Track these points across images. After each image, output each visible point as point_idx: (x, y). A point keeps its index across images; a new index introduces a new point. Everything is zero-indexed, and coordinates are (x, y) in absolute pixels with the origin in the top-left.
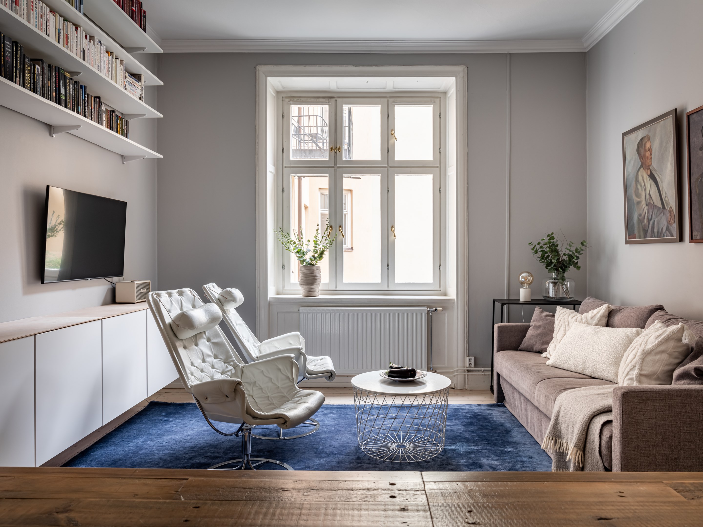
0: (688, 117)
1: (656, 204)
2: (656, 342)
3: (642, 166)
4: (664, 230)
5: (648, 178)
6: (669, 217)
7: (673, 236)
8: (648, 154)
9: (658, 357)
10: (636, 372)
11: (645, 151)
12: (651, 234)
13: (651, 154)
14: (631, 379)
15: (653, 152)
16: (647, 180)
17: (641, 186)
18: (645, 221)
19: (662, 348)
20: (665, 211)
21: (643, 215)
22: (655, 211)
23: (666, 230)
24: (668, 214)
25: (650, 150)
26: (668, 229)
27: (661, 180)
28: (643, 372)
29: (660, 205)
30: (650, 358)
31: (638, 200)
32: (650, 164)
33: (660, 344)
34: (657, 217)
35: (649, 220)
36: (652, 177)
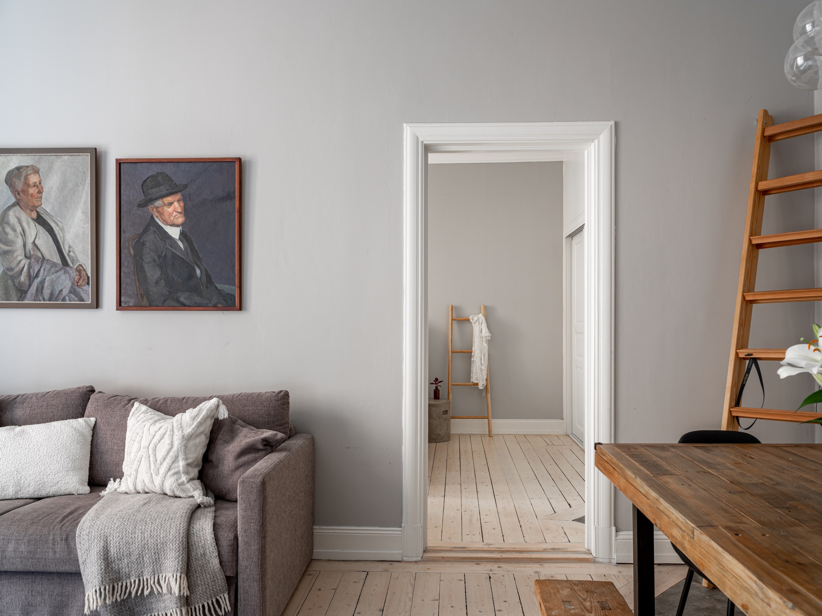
0: (120, 163)
1: (47, 256)
2: (195, 423)
3: (17, 203)
4: (65, 292)
5: (32, 223)
6: (77, 278)
7: (83, 300)
8: (32, 191)
9: (198, 440)
10: (181, 464)
11: (27, 184)
12: (37, 295)
13: (40, 192)
14: (177, 473)
15: (46, 190)
16: (28, 223)
17: (14, 230)
18: (23, 278)
19: (201, 429)
20: (68, 269)
21: (17, 270)
22: (47, 266)
23: (70, 292)
24: (74, 274)
25: (39, 187)
26: (73, 291)
27: (62, 229)
28: (190, 461)
29: (57, 259)
30: (192, 443)
31: (7, 248)
32: (37, 204)
33: (200, 424)
34: (48, 275)
35: (31, 278)
36: (40, 220)
